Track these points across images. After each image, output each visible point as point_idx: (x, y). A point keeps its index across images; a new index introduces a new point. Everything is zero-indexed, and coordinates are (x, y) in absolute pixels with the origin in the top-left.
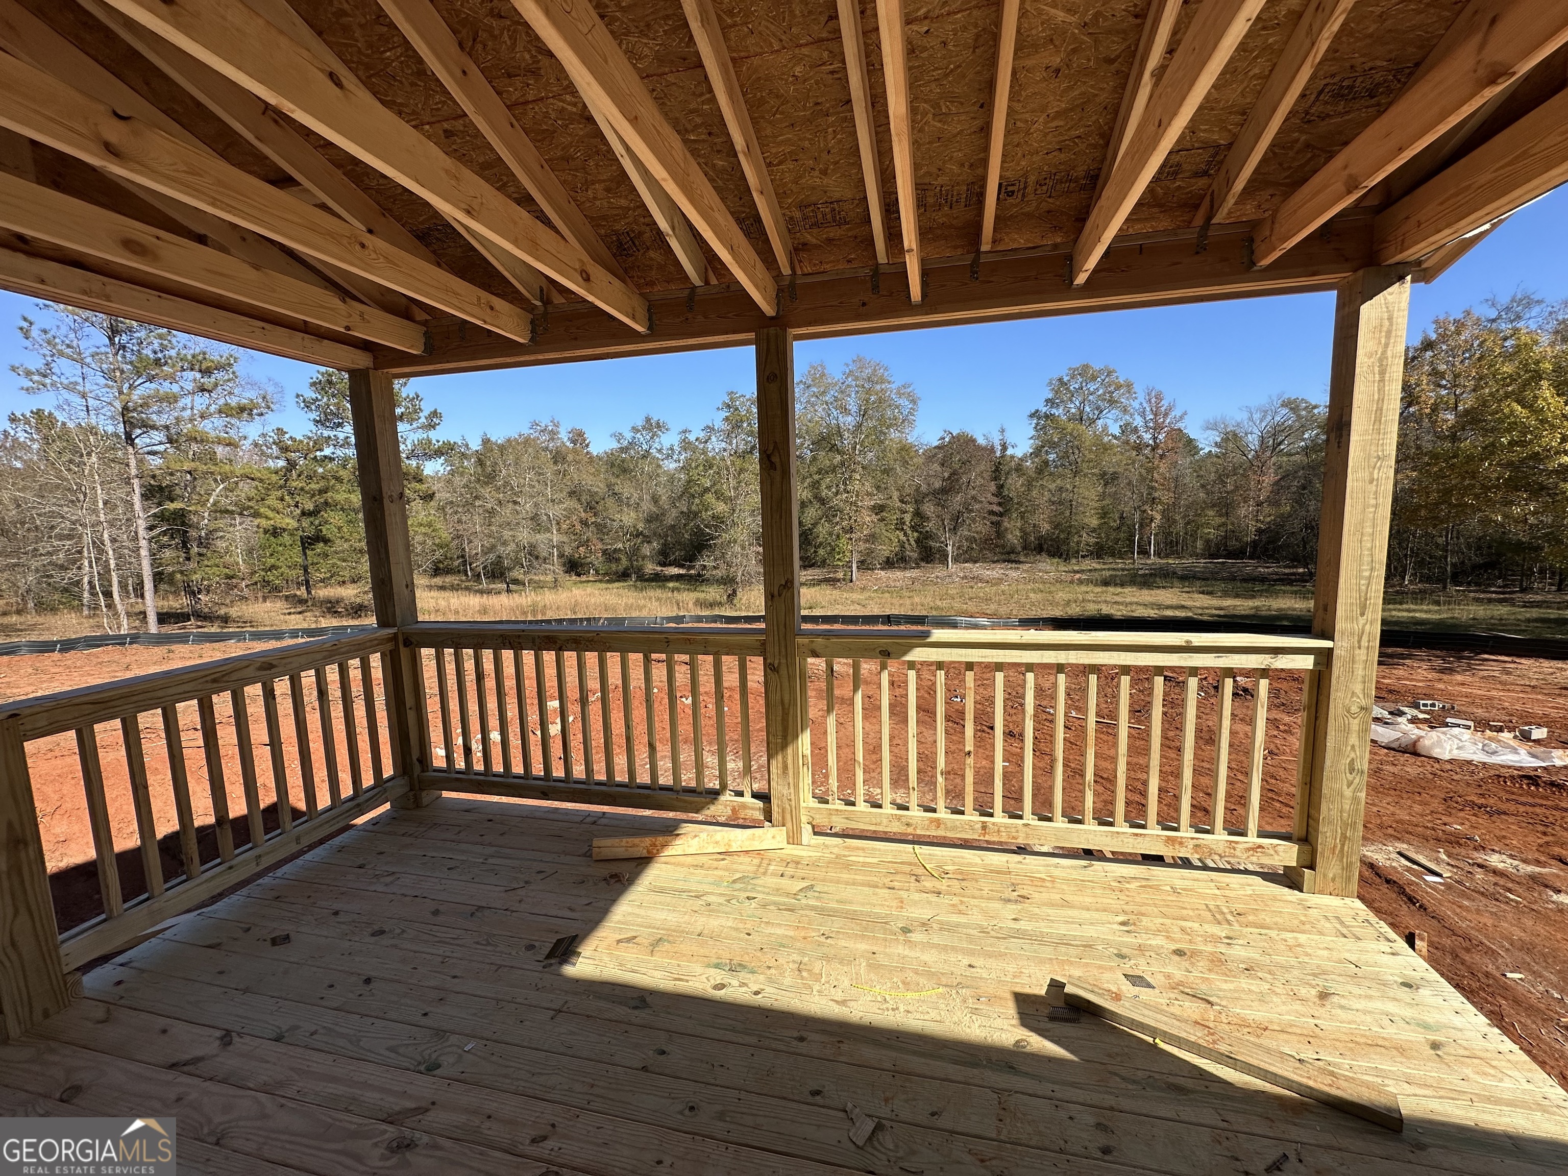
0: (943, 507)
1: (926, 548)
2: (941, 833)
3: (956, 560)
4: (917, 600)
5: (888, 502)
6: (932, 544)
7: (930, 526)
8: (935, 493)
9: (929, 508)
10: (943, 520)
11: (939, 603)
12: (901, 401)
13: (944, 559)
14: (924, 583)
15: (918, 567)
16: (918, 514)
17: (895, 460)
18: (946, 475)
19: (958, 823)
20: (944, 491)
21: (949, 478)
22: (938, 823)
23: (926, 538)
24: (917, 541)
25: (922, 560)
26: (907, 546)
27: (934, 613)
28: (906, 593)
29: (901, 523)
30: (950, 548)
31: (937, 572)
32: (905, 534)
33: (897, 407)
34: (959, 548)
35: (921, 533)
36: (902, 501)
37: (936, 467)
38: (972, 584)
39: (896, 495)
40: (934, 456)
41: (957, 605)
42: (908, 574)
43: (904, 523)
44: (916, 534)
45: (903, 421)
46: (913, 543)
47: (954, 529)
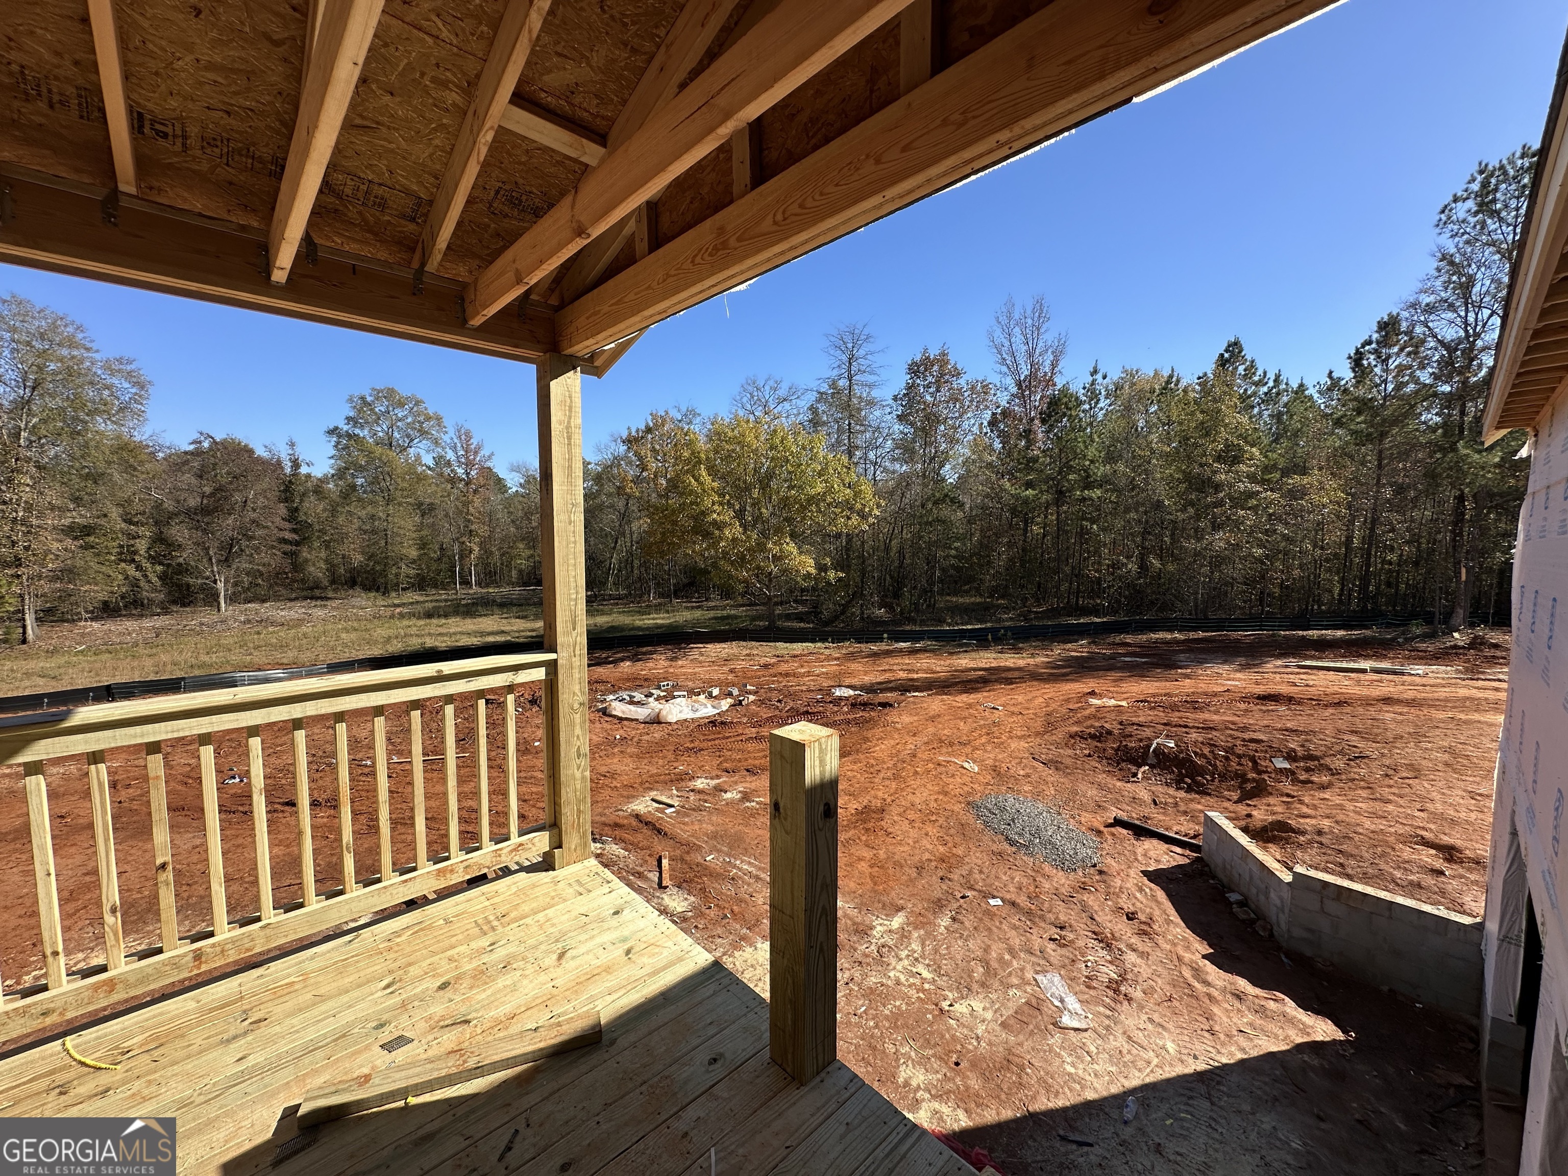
0: (205, 531)
1: (180, 586)
2: (116, 997)
3: (232, 599)
4: (164, 658)
5: (102, 521)
6: (191, 581)
7: (182, 557)
8: (190, 513)
9: (179, 532)
10: (207, 549)
11: (206, 659)
12: (115, 381)
13: (212, 599)
14: (177, 634)
15: (166, 612)
16: (159, 539)
17: (109, 463)
18: (208, 490)
19: (150, 970)
20: (205, 511)
21: (212, 495)
23: (180, 573)
24: (163, 577)
25: (174, 602)
26: (142, 583)
27: (197, 672)
28: (141, 650)
29: (128, 555)
30: (220, 586)
31: (204, 616)
32: (139, 568)
33: (107, 387)
34: (236, 584)
35: (169, 565)
36: (130, 522)
37: (188, 478)
38: (259, 629)
39: (115, 513)
40: (186, 462)
41: (235, 657)
42: (147, 623)
43: (135, 553)
44: (159, 568)
45: (121, 410)
46: (155, 579)
47: (226, 560)
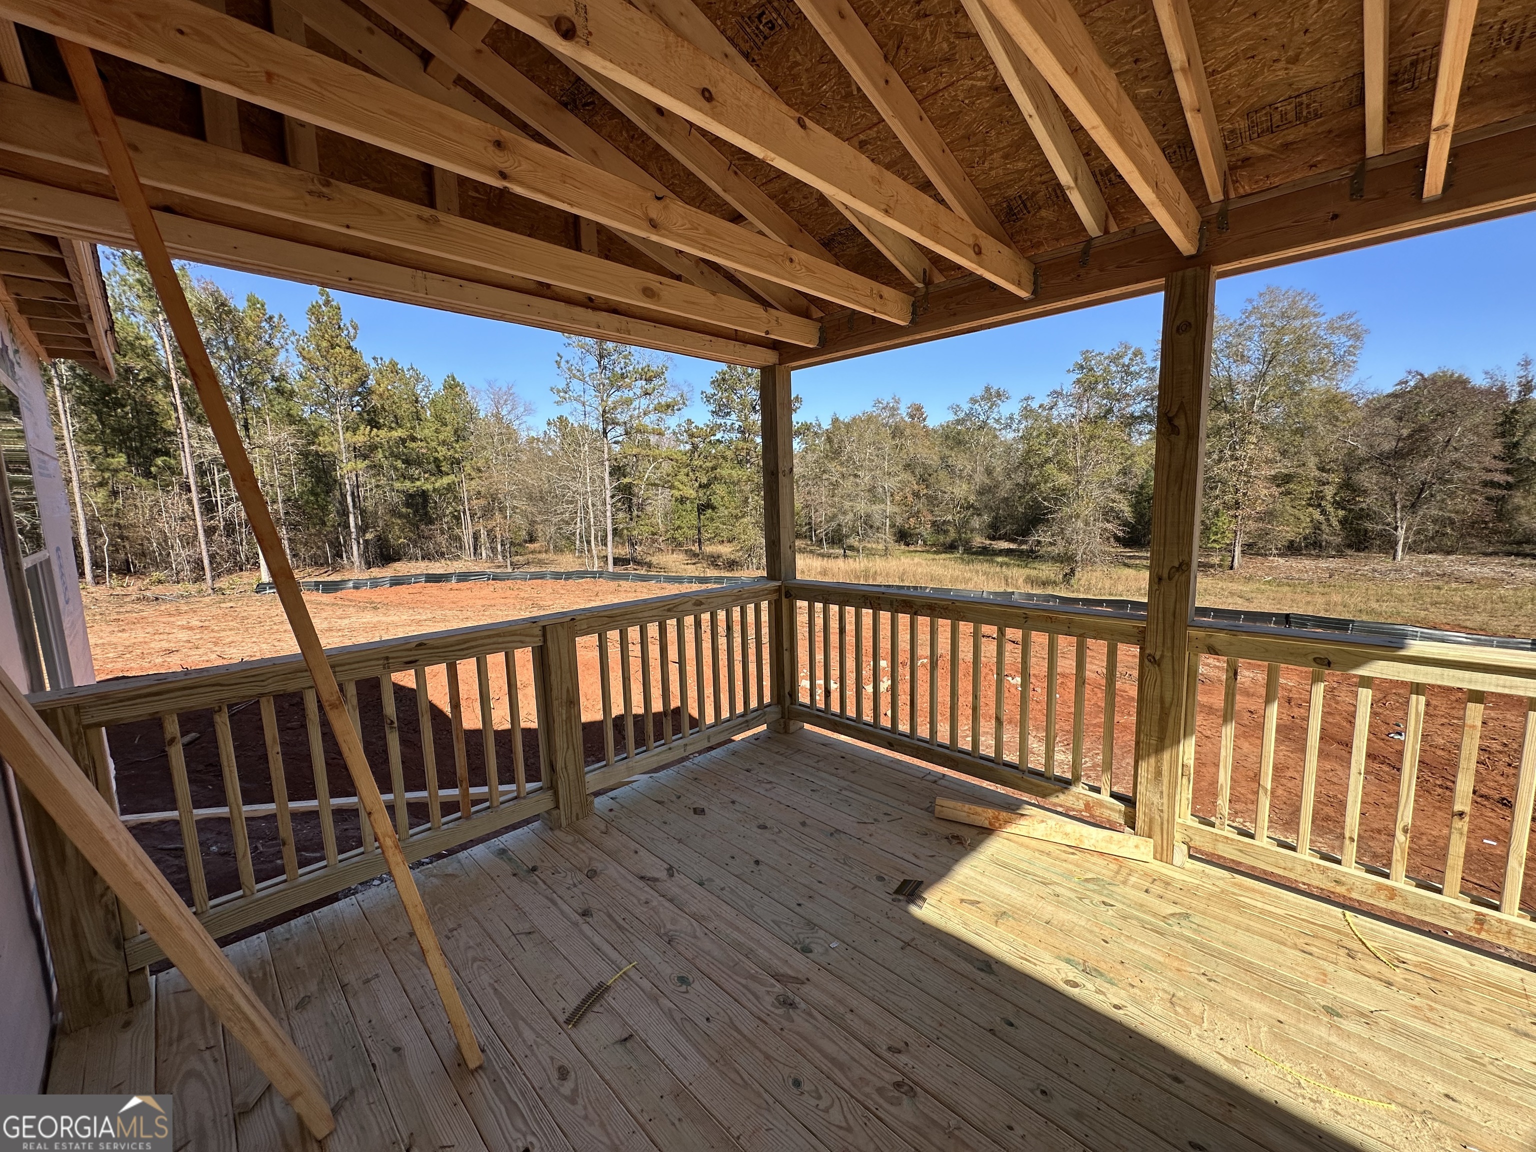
0: (1394, 476)
1: (1357, 531)
2: (1392, 906)
3: (1411, 548)
4: (1336, 598)
5: (1300, 471)
6: (1369, 525)
7: (1365, 503)
8: (1382, 457)
9: (1367, 478)
10: (1392, 495)
11: (1375, 605)
12: (1335, 338)
13: (1388, 545)
14: (1349, 578)
15: (1341, 554)
16: (1347, 485)
17: (1316, 416)
18: (1405, 432)
19: (1428, 902)
20: (1397, 454)
21: (1410, 436)
22: (1392, 893)
23: (1361, 518)
24: (1343, 522)
25: (1349, 546)
26: (1324, 527)
27: (1365, 618)
28: (1315, 588)
29: (1316, 500)
30: (1401, 533)
31: (1377, 562)
32: (1323, 512)
33: (1327, 346)
34: (1418, 532)
35: (1350, 510)
36: (1322, 469)
37: (1388, 422)
38: (1440, 583)
39: (1312, 461)
40: (1388, 405)
41: (1407, 610)
42: (1323, 564)
43: (1322, 498)
44: (1341, 513)
45: (1335, 364)
46: (1335, 523)
47: (1413, 505)
